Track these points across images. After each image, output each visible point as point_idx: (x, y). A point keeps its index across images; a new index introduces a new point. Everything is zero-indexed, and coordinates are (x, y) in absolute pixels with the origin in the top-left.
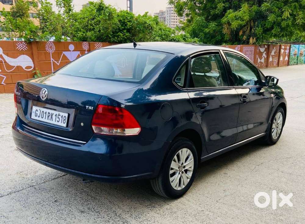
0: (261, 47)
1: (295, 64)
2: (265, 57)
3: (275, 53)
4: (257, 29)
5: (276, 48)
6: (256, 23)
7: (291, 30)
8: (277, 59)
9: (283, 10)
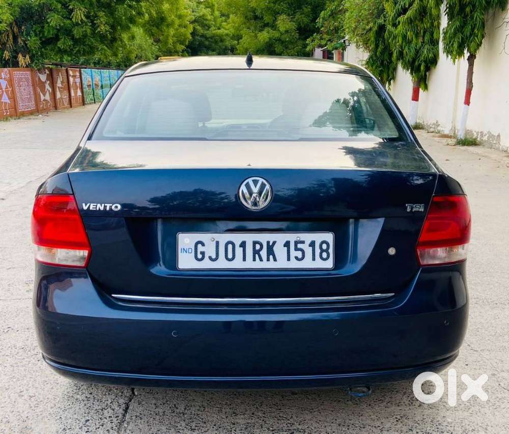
0: (40, 73)
1: (93, 103)
2: (49, 91)
3: (62, 82)
4: (29, 38)
5: (62, 75)
6: (23, 28)
7: (92, 43)
8: (68, 95)
9: (71, 7)
